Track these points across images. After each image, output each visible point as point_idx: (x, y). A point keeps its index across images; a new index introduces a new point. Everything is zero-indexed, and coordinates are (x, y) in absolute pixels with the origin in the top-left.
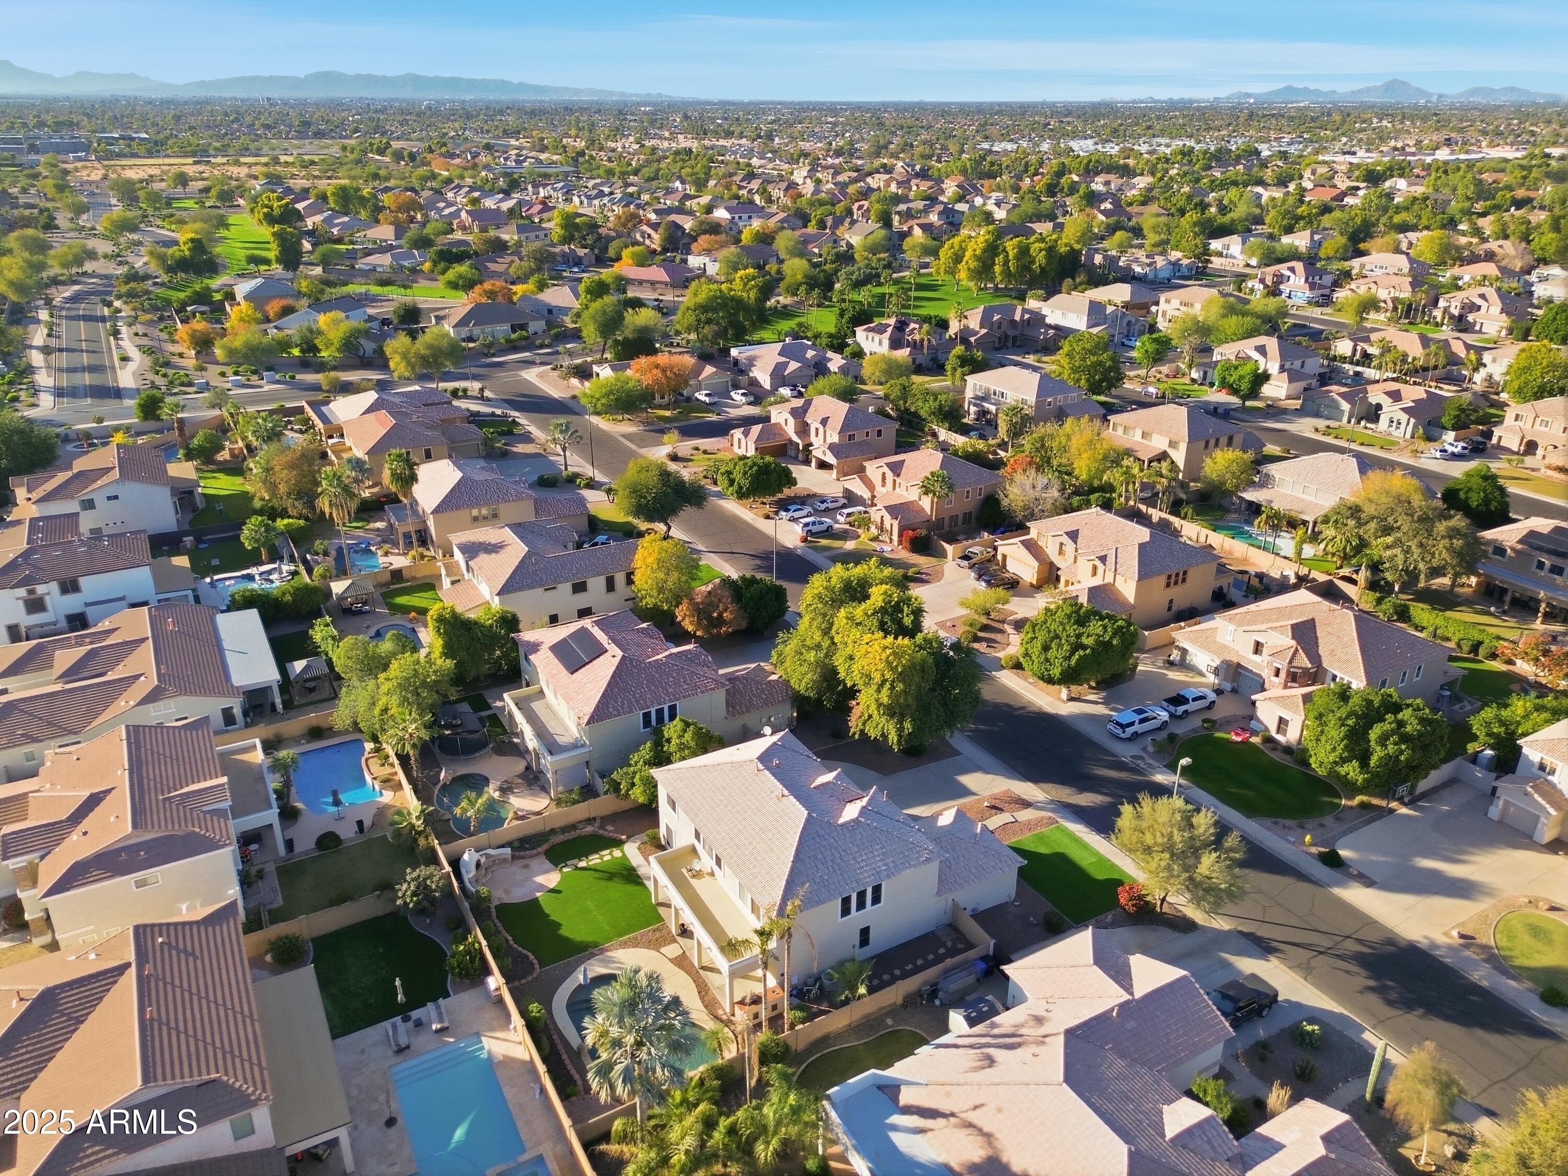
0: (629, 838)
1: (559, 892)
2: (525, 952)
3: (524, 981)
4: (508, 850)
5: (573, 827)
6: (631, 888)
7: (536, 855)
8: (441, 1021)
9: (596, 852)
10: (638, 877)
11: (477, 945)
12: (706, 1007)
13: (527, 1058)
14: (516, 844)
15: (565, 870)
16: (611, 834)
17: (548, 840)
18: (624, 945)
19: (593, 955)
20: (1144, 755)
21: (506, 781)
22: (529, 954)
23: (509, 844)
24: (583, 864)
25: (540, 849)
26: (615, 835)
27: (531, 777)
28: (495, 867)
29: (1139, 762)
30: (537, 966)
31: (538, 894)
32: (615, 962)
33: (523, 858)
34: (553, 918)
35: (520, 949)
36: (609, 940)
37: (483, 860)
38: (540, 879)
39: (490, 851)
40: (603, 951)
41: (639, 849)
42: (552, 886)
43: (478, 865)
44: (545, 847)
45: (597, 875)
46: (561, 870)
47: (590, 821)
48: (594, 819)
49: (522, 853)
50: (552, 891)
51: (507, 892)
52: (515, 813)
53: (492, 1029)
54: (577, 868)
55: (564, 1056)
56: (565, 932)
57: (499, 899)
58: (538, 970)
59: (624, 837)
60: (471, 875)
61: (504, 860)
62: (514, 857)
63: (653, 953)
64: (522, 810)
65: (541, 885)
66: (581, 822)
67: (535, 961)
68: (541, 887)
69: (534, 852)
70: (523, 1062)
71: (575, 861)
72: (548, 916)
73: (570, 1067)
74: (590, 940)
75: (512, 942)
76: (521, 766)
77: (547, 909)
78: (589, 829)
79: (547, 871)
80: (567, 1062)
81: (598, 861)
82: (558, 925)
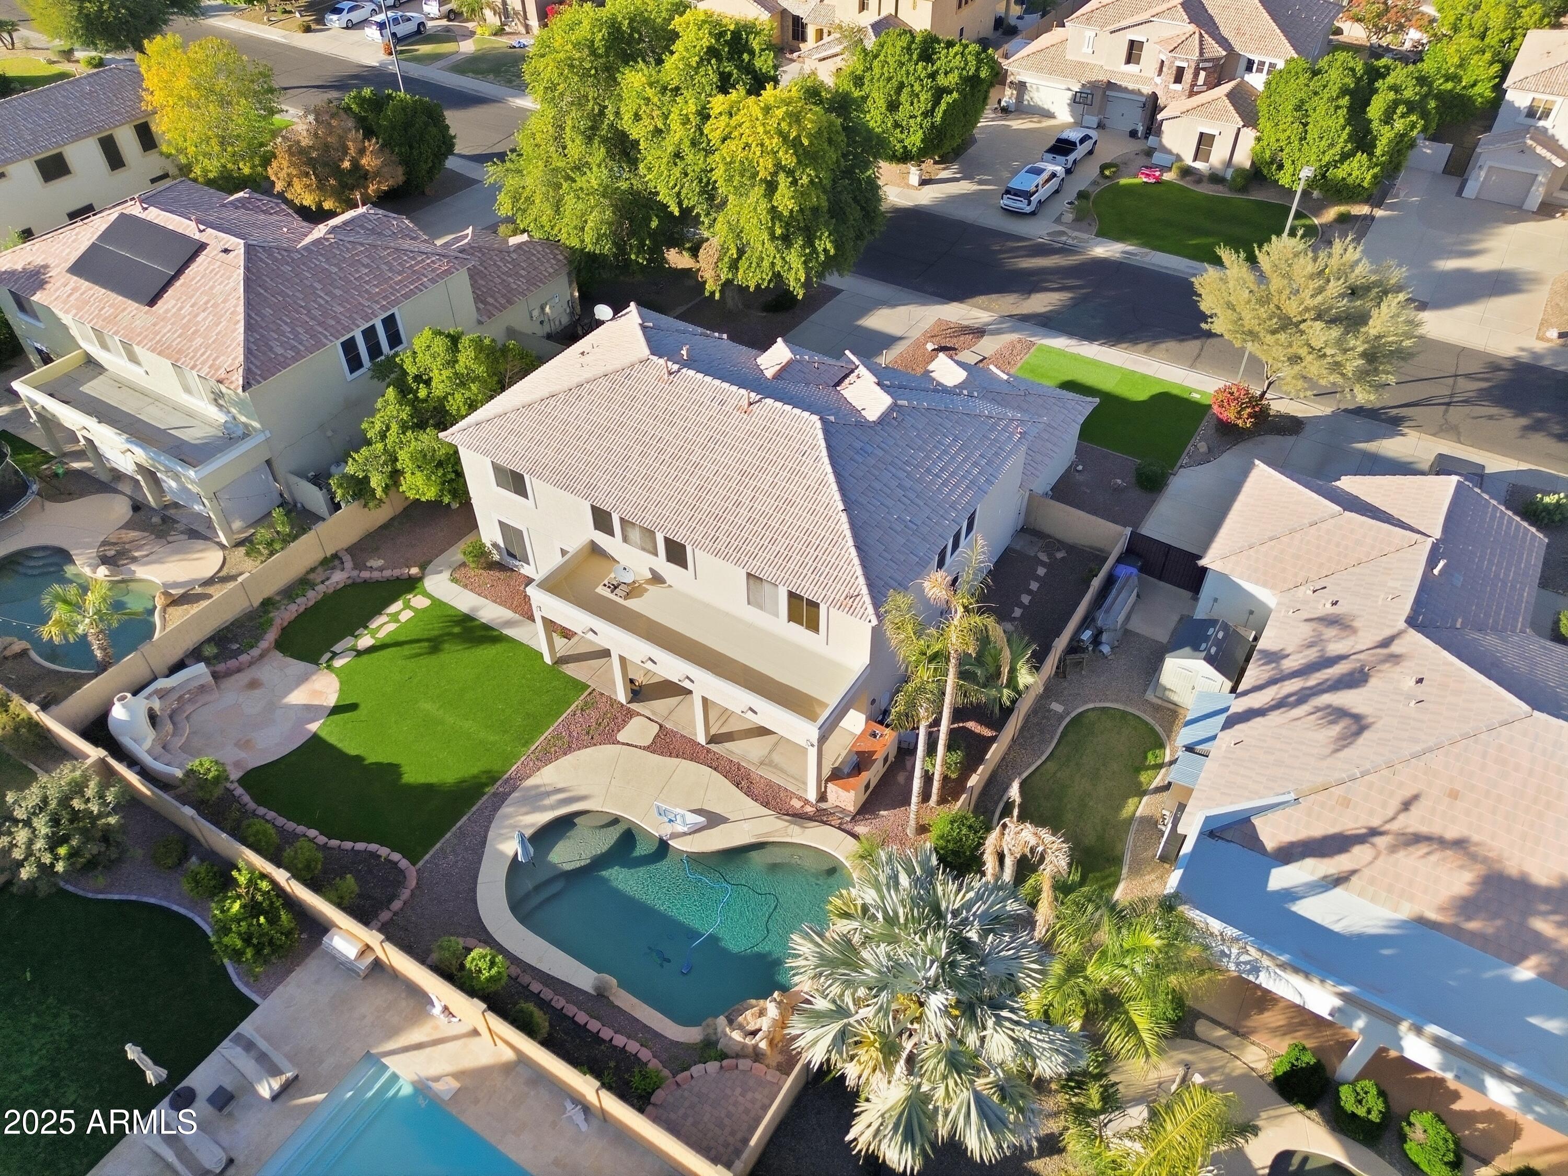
0: (423, 567)
1: (353, 707)
2: (360, 846)
3: (397, 905)
4: (199, 670)
5: (304, 583)
6: (487, 652)
7: (262, 656)
8: (275, 1071)
9: (378, 611)
10: (486, 627)
11: (264, 885)
12: (766, 805)
13: (508, 1055)
14: (210, 651)
15: (338, 663)
16: (387, 573)
17: (270, 622)
18: (546, 757)
19: (500, 799)
20: (1061, 228)
21: (104, 543)
22: (373, 847)
23: (195, 655)
24: (365, 641)
25: (264, 644)
26: (397, 573)
27: (156, 520)
28: (189, 709)
29: (1064, 238)
30: (404, 863)
31: (314, 727)
32: (548, 794)
33: (239, 670)
34: (371, 759)
35: (348, 845)
36: (510, 759)
37: (157, 705)
38: (298, 697)
39: (162, 683)
40: (513, 785)
41: (454, 580)
42: (331, 700)
43: (153, 718)
44: (271, 636)
45: (407, 650)
46: (329, 667)
47: (331, 562)
48: (335, 556)
49: (232, 663)
50: (337, 710)
51: (245, 744)
52: (166, 594)
53: (394, 1032)
54: (359, 653)
55: (582, 1018)
56: (412, 775)
57: (237, 764)
58: (412, 873)
59: (414, 571)
60: (148, 744)
61: (202, 689)
62: (216, 676)
63: (607, 751)
64: (176, 585)
65: (308, 708)
66: (313, 570)
67: (396, 856)
68: (311, 711)
69: (255, 652)
70: (507, 1069)
71: (348, 642)
72: (359, 759)
73: (606, 1033)
74: (475, 771)
75: (322, 839)
76: (120, 509)
77: (351, 748)
78: (338, 578)
79: (303, 679)
80: (594, 1026)
81: (392, 627)
82: (393, 770)
